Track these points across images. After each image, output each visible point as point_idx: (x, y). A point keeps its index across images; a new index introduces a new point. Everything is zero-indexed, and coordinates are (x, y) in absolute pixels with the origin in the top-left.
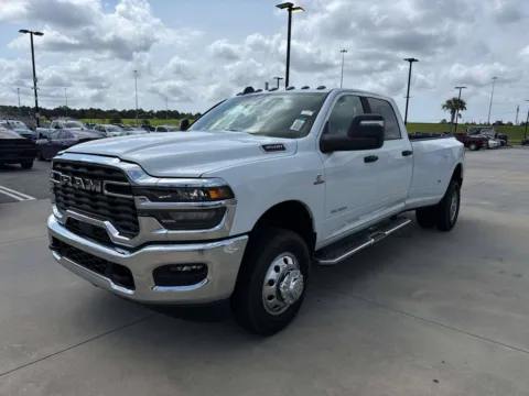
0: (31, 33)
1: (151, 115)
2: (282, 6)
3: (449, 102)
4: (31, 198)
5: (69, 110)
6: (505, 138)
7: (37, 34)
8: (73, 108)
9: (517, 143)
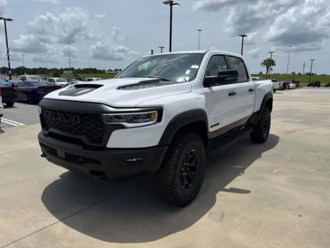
0: (5, 19)
1: (79, 71)
2: (166, 3)
3: (265, 61)
4: (22, 124)
5: (26, 69)
6: (298, 83)
7: (9, 20)
8: (28, 68)
9: (305, 86)
